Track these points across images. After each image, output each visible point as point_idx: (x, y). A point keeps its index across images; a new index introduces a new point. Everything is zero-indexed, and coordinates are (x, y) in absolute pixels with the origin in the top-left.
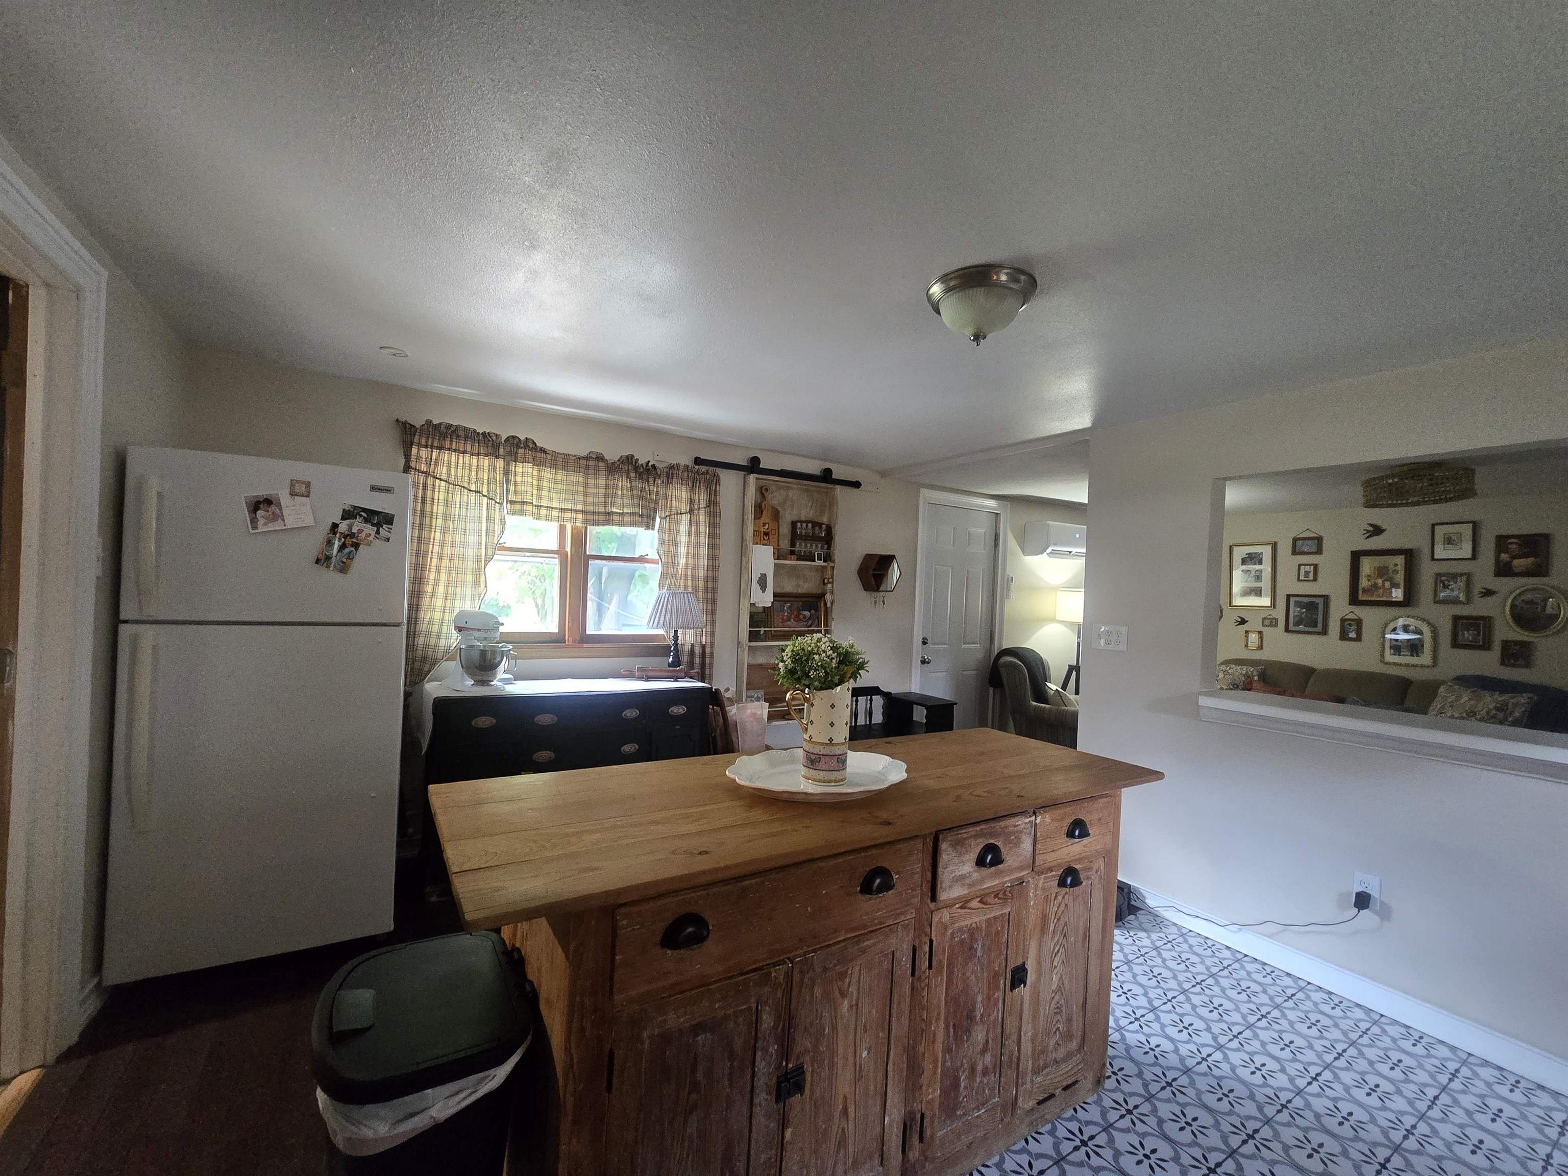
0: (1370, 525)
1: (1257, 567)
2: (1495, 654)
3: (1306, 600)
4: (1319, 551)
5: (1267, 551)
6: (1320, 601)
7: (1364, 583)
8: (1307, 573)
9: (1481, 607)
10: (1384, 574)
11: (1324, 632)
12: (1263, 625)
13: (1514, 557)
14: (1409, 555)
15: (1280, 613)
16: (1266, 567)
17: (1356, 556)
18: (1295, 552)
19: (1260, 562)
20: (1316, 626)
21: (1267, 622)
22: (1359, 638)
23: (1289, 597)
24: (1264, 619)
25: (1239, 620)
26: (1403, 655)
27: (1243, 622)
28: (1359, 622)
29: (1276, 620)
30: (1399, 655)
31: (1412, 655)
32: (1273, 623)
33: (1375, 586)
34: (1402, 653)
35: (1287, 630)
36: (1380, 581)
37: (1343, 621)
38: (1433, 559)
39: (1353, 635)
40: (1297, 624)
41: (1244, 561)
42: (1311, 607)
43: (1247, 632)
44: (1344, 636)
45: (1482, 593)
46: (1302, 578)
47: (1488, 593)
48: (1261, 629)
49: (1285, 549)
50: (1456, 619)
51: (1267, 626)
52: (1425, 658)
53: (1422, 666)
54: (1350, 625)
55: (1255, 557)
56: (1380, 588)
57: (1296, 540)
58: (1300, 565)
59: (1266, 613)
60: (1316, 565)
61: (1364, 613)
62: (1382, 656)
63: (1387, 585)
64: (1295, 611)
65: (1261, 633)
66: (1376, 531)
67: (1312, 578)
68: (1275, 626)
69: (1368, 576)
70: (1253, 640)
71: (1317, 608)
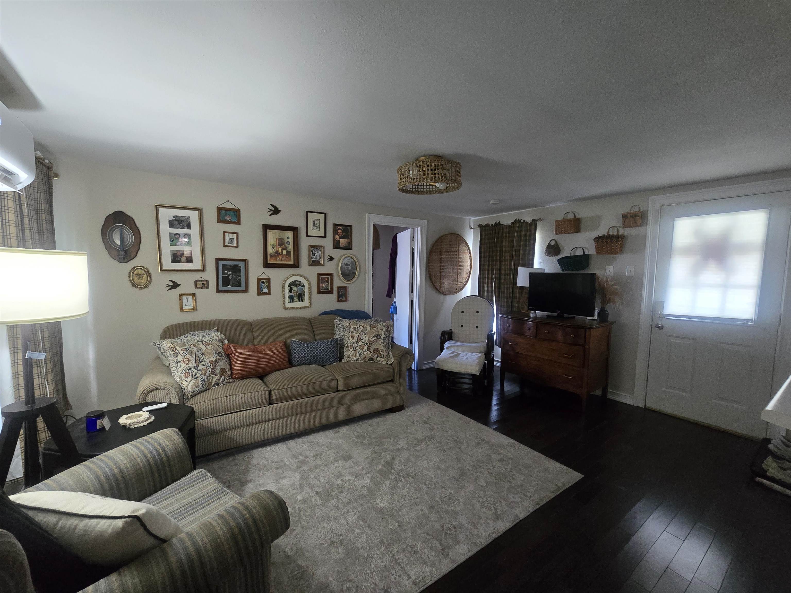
0: (272, 206)
2: (334, 296)
3: (231, 263)
4: (238, 222)
5: (194, 216)
6: (241, 264)
7: (271, 250)
8: (231, 240)
9: (328, 268)
10: (282, 245)
11: (246, 290)
12: (196, 287)
13: (341, 238)
14: (294, 230)
15: (210, 276)
17: (266, 228)
18: (220, 220)
19: (189, 227)
20: (240, 285)
21: (199, 285)
22: (269, 293)
23: (218, 260)
24: (196, 282)
25: (171, 284)
26: (295, 302)
27: (175, 285)
28: (268, 280)
29: (207, 282)
30: (293, 302)
31: (299, 301)
32: (204, 285)
33: (277, 252)
34: (294, 300)
35: (218, 291)
36: (280, 249)
37: (259, 280)
38: (307, 236)
39: (265, 290)
40: (225, 284)
41: (172, 224)
42: (236, 269)
43: (181, 295)
44: (260, 293)
45: (329, 258)
46: (227, 244)
47: (331, 259)
48: (193, 291)
49: (211, 215)
50: (319, 275)
51: (199, 288)
52: (306, 303)
53: (305, 307)
54: (263, 283)
55: (183, 221)
56: (280, 254)
57: (220, 209)
58: (225, 233)
59: (197, 276)
60: (237, 234)
61: (271, 273)
62: (284, 304)
63: (284, 252)
64: (224, 273)
65: (194, 295)
66: (276, 211)
67: (235, 245)
68: (207, 287)
69: (273, 245)
70: (188, 303)
71: (240, 271)
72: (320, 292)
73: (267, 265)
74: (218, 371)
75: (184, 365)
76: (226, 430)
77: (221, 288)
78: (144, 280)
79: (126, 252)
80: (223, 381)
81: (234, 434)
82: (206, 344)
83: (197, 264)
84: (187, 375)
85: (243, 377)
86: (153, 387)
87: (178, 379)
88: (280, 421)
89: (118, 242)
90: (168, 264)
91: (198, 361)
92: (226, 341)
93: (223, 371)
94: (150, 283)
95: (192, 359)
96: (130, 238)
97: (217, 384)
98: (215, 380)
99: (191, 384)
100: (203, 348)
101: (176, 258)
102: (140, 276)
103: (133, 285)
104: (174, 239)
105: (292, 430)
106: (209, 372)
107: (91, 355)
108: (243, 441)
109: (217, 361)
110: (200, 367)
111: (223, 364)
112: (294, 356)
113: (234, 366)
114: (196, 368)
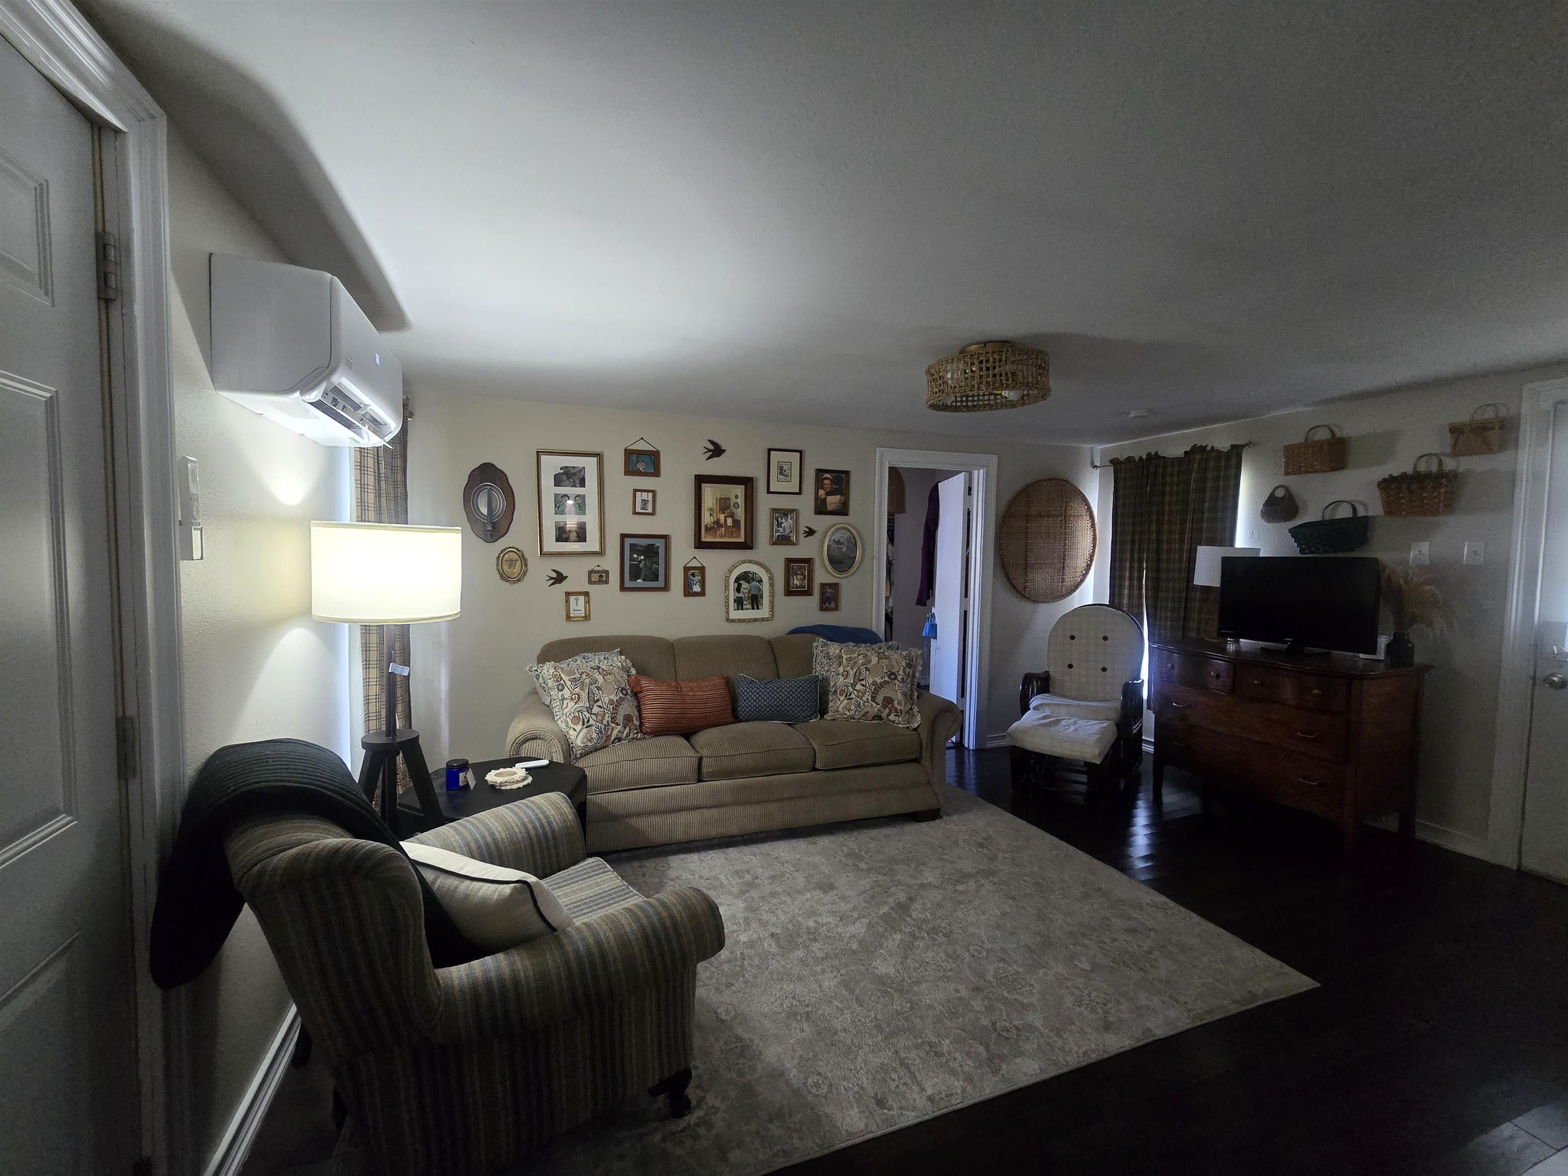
0: (711, 442)
1: (578, 490)
2: (815, 600)
3: (644, 542)
4: (656, 473)
5: (590, 465)
6: (659, 543)
7: (707, 519)
8: (645, 502)
9: (804, 549)
10: (726, 509)
11: (666, 588)
12: (590, 582)
13: (828, 494)
14: (747, 482)
15: (611, 563)
16: (590, 490)
17: (701, 480)
18: (630, 471)
19: (582, 483)
20: (656, 579)
21: (595, 577)
22: (702, 593)
23: (623, 536)
24: (591, 573)
25: (555, 575)
26: (746, 609)
28: (702, 569)
29: (607, 572)
30: (742, 609)
31: (753, 608)
32: (602, 577)
33: (717, 522)
34: (744, 607)
35: (623, 588)
36: (722, 517)
37: (686, 569)
38: (769, 492)
39: (697, 588)
40: (634, 577)
41: (558, 480)
42: (651, 552)
43: (568, 594)
44: (688, 592)
45: (806, 532)
46: (638, 510)
47: (810, 532)
48: (586, 587)
49: (615, 463)
50: (789, 561)
51: (595, 583)
52: (764, 612)
53: (763, 620)
54: (693, 575)
55: (574, 474)
56: (722, 526)
57: (628, 453)
58: (635, 491)
59: (592, 563)
60: (654, 492)
61: (707, 558)
62: (728, 613)
63: (730, 522)
64: (632, 559)
65: (586, 594)
66: (717, 451)
67: (650, 510)
68: (607, 582)
69: (711, 510)
70: (578, 606)
71: (657, 554)
72: (789, 592)
73: (700, 545)
74: (620, 718)
75: (572, 704)
76: (630, 815)
77: (628, 584)
78: (517, 570)
79: (494, 525)
80: (628, 735)
81: (642, 823)
82: (605, 674)
83: (592, 544)
84: (575, 720)
85: (657, 733)
86: (529, 735)
87: (563, 726)
88: (715, 811)
89: (484, 510)
90: (551, 545)
91: (593, 700)
92: (633, 671)
93: (628, 719)
94: (525, 574)
95: (584, 695)
96: (500, 504)
97: (619, 739)
98: (615, 732)
99: (581, 736)
100: (600, 679)
101: (562, 535)
102: (512, 563)
103: (502, 578)
104: (559, 502)
105: (734, 829)
106: (607, 718)
107: (443, 684)
108: (656, 837)
109: (620, 702)
110: (596, 710)
111: (627, 707)
112: (741, 703)
113: (646, 713)
114: (589, 709)
